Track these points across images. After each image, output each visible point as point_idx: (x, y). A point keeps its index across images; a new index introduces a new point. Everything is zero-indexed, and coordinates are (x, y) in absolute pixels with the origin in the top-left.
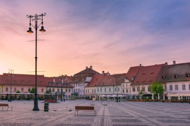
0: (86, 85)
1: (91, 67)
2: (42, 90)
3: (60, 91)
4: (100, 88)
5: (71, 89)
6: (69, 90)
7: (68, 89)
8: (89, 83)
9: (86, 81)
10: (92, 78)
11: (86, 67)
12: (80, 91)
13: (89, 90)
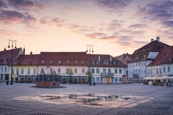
0: (149, 62)
1: (158, 38)
2: (83, 70)
3: (107, 72)
5: (123, 69)
6: (120, 71)
7: (118, 69)
8: (153, 60)
9: (149, 57)
10: (158, 53)
11: (152, 40)
12: (141, 72)
13: (153, 70)
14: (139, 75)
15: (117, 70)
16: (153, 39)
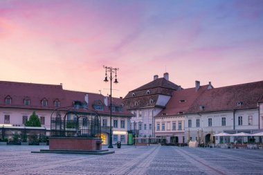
0: (157, 112)
1: (166, 74)
4: (194, 118)
5: (126, 120)
6: (123, 122)
8: (163, 108)
9: (158, 103)
10: (170, 97)
11: (155, 76)
12: (143, 127)
13: (166, 123)
14: (140, 132)
15: (117, 121)
16: (157, 76)
